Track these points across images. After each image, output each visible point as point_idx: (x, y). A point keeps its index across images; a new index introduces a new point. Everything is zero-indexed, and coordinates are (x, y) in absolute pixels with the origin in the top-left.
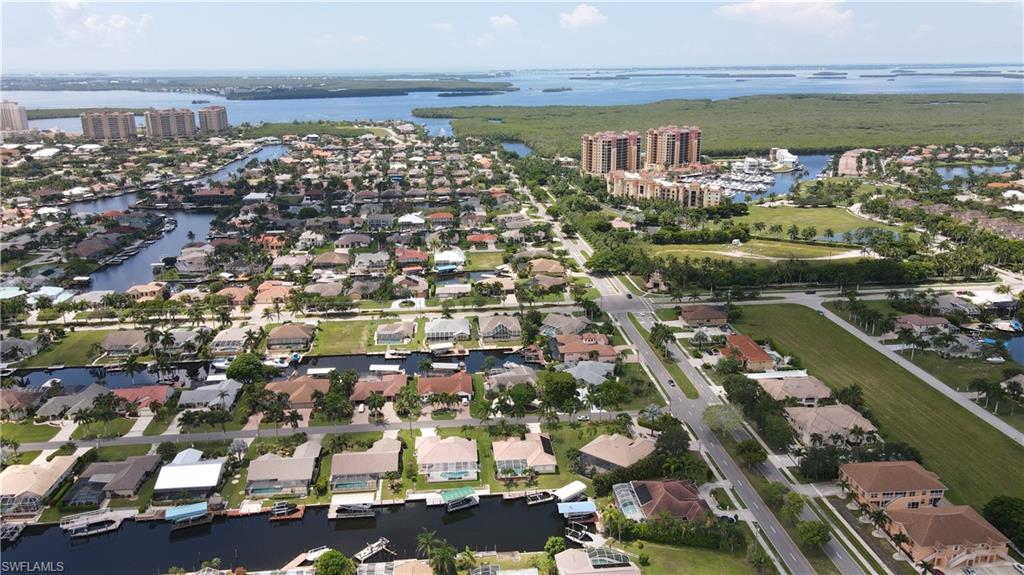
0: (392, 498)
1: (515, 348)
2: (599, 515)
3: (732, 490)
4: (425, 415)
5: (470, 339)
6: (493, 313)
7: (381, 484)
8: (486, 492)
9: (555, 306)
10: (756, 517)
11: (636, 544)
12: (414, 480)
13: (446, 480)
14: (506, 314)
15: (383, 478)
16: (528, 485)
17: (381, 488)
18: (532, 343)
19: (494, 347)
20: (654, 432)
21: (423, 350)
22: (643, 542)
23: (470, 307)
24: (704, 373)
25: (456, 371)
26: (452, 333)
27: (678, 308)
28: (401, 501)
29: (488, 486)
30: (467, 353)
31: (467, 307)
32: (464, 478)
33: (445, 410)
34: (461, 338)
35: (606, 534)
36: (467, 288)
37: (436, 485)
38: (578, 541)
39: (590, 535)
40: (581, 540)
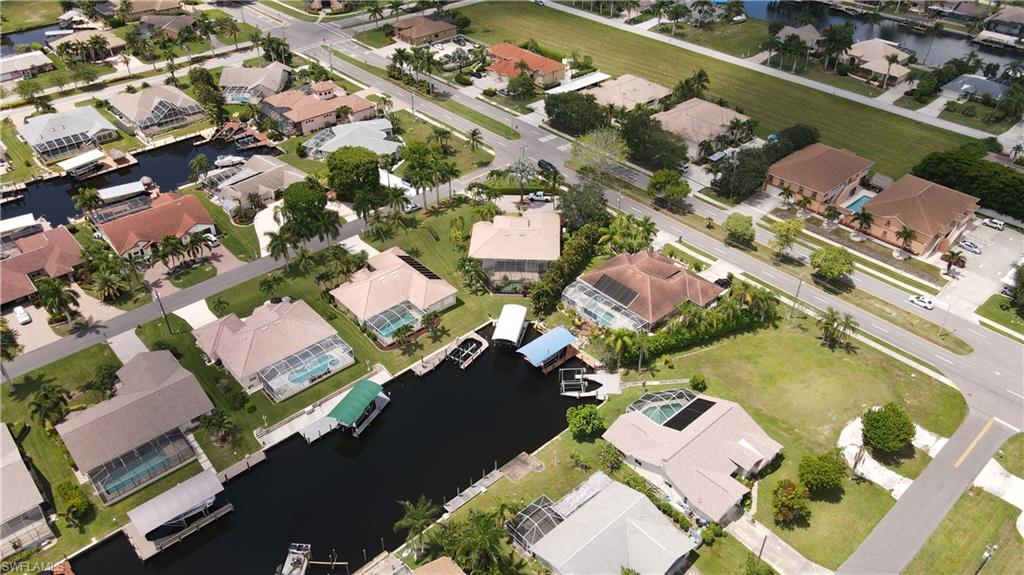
0: (238, 458)
1: (208, 133)
2: (576, 343)
3: (680, 241)
4: (157, 284)
5: (119, 138)
6: (123, 86)
7: (196, 444)
8: (382, 376)
9: (210, 57)
10: (741, 267)
11: (659, 363)
12: (253, 409)
13: (307, 384)
14: (146, 86)
15: (189, 431)
16: (436, 339)
17: (200, 450)
18: (228, 120)
19: (170, 140)
20: (525, 197)
21: (46, 176)
22: (666, 357)
23: (71, 86)
24: (494, 103)
25: (146, 194)
26: (83, 134)
27: (387, 26)
28: (258, 457)
29: (378, 365)
30: (133, 161)
31: (66, 87)
32: (334, 369)
33: (186, 265)
34: (103, 140)
35: (611, 368)
36: (38, 58)
37: (299, 402)
38: (584, 394)
39: (591, 377)
40: (587, 390)
